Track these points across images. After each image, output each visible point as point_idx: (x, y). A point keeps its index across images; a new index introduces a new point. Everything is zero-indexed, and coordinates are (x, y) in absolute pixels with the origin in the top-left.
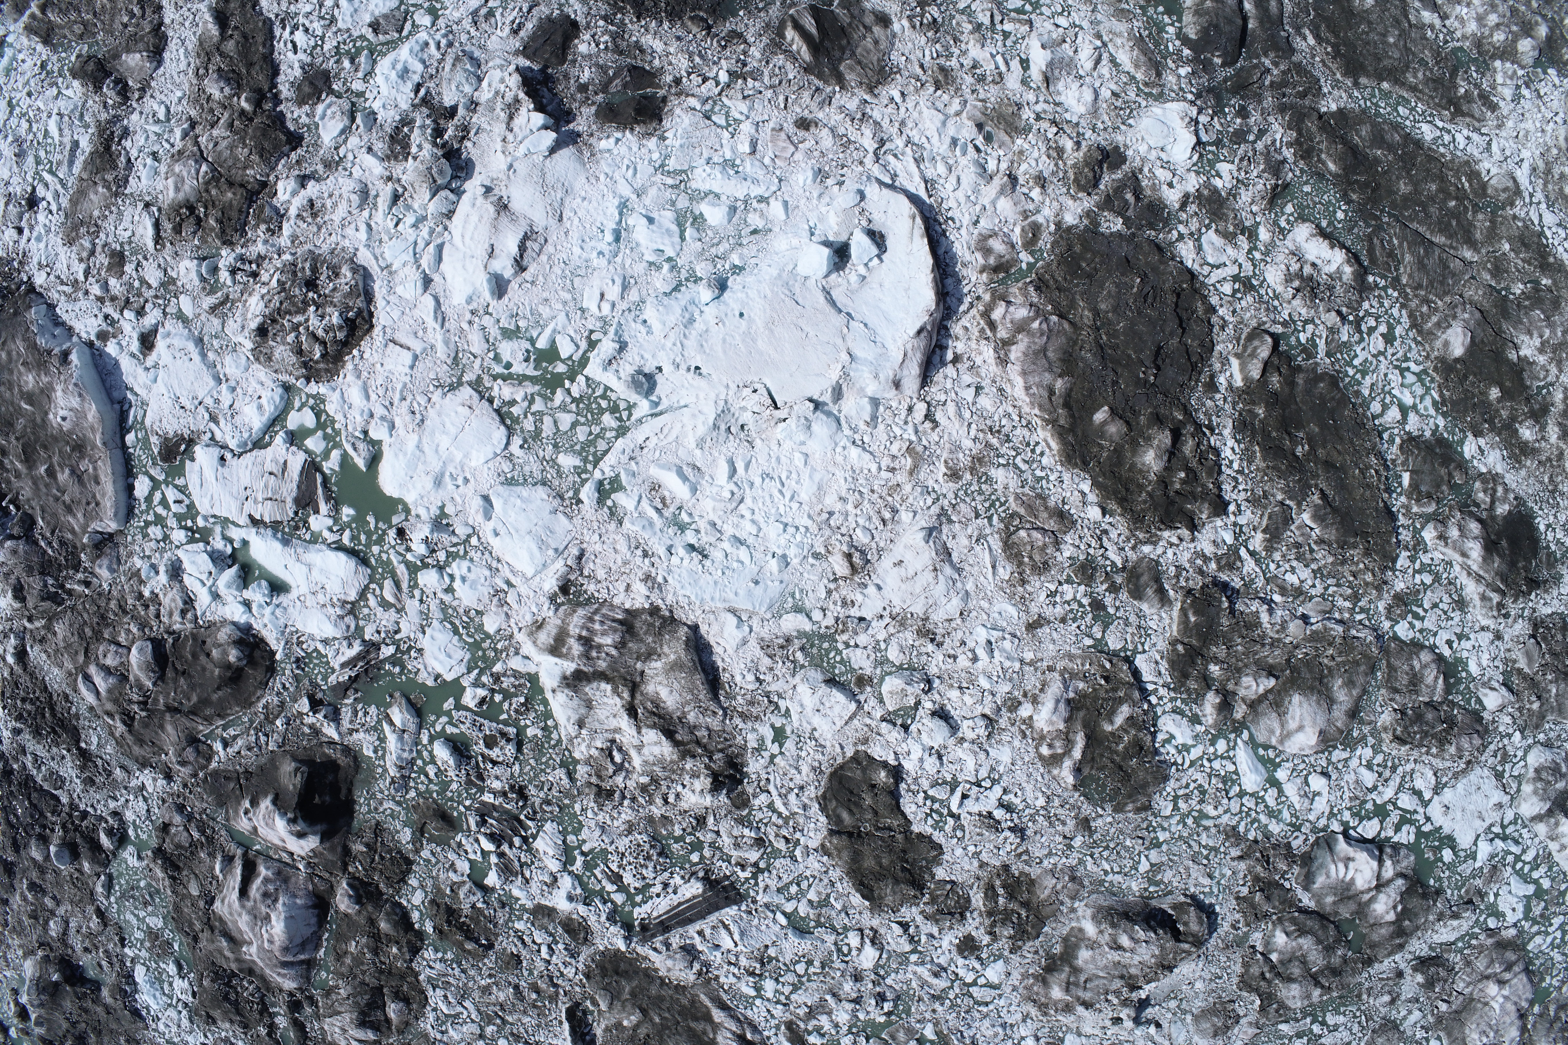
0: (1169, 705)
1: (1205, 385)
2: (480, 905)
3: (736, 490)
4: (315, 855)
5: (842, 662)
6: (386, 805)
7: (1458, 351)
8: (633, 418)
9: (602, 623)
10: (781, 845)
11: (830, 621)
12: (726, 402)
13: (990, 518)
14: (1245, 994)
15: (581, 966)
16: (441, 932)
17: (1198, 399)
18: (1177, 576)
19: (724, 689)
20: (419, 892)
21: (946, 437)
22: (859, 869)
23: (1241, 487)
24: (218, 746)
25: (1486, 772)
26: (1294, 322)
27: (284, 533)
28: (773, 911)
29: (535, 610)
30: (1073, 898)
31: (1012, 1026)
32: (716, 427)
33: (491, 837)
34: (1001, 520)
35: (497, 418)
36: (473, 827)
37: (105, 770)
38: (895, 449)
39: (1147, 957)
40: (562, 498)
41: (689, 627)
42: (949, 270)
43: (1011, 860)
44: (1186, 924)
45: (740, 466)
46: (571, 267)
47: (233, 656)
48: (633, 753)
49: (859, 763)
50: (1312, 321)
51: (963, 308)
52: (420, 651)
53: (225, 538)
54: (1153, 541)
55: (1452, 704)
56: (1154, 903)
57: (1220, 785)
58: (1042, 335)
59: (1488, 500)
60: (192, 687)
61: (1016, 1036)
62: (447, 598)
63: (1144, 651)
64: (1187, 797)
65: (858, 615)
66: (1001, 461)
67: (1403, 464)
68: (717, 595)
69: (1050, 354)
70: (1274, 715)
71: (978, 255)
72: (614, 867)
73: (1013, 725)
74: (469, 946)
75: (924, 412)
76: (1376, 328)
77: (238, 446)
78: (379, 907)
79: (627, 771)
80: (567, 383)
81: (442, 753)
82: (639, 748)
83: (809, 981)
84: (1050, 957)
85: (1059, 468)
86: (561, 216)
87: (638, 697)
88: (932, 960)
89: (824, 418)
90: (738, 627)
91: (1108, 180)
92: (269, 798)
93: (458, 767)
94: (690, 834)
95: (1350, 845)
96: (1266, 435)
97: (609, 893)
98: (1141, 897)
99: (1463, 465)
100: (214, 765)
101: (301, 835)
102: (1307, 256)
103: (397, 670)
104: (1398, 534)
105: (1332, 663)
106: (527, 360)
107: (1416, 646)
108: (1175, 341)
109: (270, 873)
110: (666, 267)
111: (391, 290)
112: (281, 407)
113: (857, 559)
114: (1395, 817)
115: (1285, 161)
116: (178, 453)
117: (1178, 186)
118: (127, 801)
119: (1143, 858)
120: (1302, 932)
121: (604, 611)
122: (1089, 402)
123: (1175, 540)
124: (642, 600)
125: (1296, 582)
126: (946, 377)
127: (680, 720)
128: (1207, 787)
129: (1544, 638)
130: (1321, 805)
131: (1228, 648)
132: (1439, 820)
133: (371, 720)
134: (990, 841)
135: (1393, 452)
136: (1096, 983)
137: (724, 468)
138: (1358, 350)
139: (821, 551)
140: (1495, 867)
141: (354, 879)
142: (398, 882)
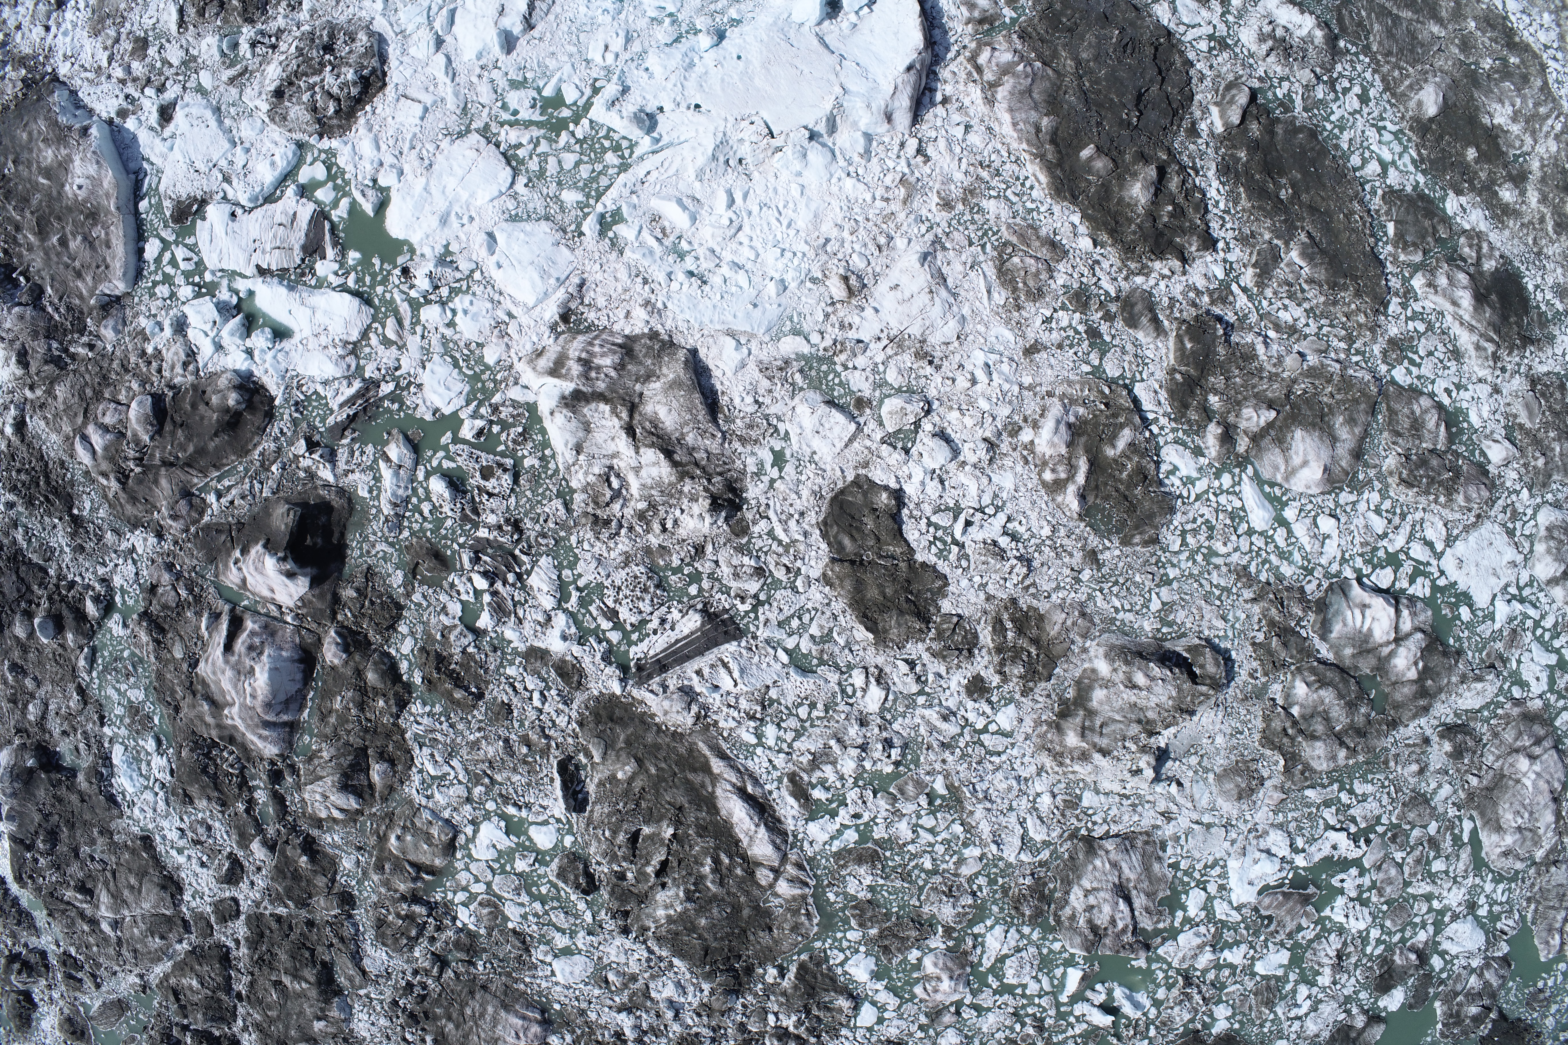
0: (1171, 435)
1: (1187, 130)
2: (471, 650)
3: (734, 217)
4: (304, 605)
5: (841, 385)
6: (379, 547)
7: (1432, 110)
8: (635, 156)
9: (602, 346)
11: (828, 342)
12: (724, 134)
13: (983, 246)
14: (1268, 752)
15: (574, 714)
16: (429, 681)
17: (1182, 143)
18: (1171, 307)
19: (723, 412)
20: (409, 639)
21: (938, 170)
22: (862, 600)
23: (1228, 226)
24: (211, 498)
25: (1497, 528)
26: (1270, 78)
27: (289, 280)
28: (774, 647)
29: (535, 339)
31: (1026, 780)
32: (714, 158)
33: (485, 574)
34: (995, 248)
35: (503, 160)
36: (467, 565)
37: (96, 535)
38: (888, 180)
39: (1164, 699)
40: (565, 232)
41: (688, 350)
42: (935, 22)
43: (1018, 593)
44: (1202, 667)
45: (738, 196)
46: (578, 24)
47: (232, 399)
48: (631, 478)
49: (860, 487)
50: (1288, 79)
51: (950, 55)
52: (420, 386)
53: (231, 289)
54: (1145, 271)
55: (1457, 455)
56: (1168, 645)
57: (1228, 521)
58: (1027, 76)
59: (1474, 254)
60: (189, 438)
61: (1032, 792)
62: (448, 332)
63: (1143, 380)
64: (1195, 533)
65: (856, 337)
66: (992, 193)
67: (1387, 213)
68: (716, 318)
69: (1035, 95)
70: (1277, 451)
71: (964, 9)
72: (610, 604)
73: (1014, 450)
74: (458, 695)
75: (916, 146)
76: (1350, 89)
77: (250, 200)
78: (367, 656)
79: (625, 498)
80: (572, 126)
81: (438, 486)
82: (637, 470)
83: (812, 726)
84: (1063, 702)
85: (1049, 200)
87: (637, 417)
88: (940, 704)
89: (819, 147)
90: (736, 350)
92: (261, 543)
93: (454, 500)
94: (688, 565)
95: (1364, 590)
96: (1250, 177)
97: (604, 631)
98: (1154, 638)
99: (1446, 221)
100: (206, 518)
101: (290, 575)
102: (1279, 21)
103: (396, 406)
104: (1387, 280)
105: (1330, 401)
106: (533, 106)
107: (1414, 392)
108: (1155, 88)
109: (256, 627)
110: (667, 20)
111: (404, 52)
112: (293, 163)
113: (853, 281)
114: (1407, 568)
116: (190, 214)
118: (116, 565)
119: (1154, 596)
120: (1323, 683)
121: (604, 336)
122: (1075, 142)
123: (1166, 272)
124: (641, 324)
125: (1290, 320)
126: (936, 116)
127: (678, 440)
128: (1214, 522)
129: (1543, 395)
130: (1332, 549)
131: (1226, 379)
132: (1453, 574)
133: (367, 460)
134: (996, 572)
135: (1376, 203)
136: (1113, 727)
137: (723, 198)
138: (1335, 108)
139: (820, 275)
140: (1514, 631)
141: (343, 627)
142: (387, 629)
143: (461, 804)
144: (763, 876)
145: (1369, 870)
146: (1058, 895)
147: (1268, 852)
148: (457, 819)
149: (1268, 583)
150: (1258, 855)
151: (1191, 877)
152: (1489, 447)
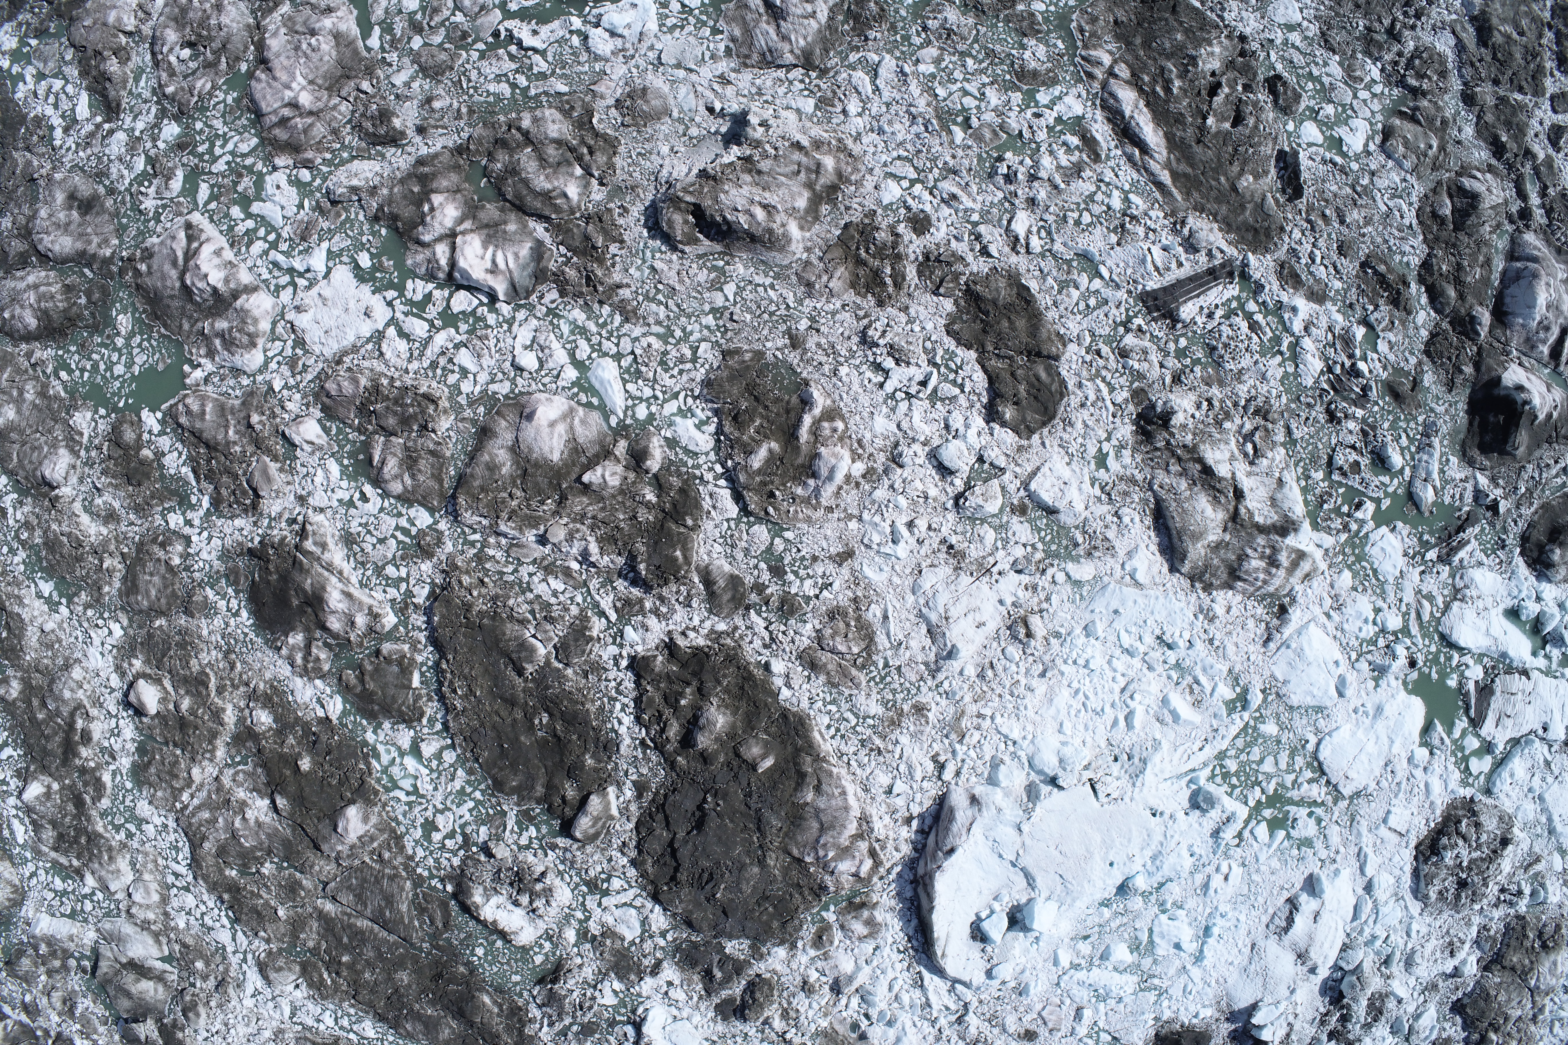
0: (701, 461)
1: (648, 790)
2: (1371, 308)
3: (1129, 701)
4: (1503, 364)
5: (1039, 530)
6: (1443, 409)
7: (353, 812)
8: (1211, 768)
9: (1256, 579)
10: (1105, 350)
11: (1050, 572)
12: (1134, 785)
13: (886, 665)
14: (610, 132)
15: (1287, 239)
16: (1405, 284)
17: (656, 775)
18: (689, 597)
19: (1150, 509)
20: (1420, 324)
21: (926, 746)
22: (1030, 319)
23: (613, 684)
25: (317, 349)
26: (541, 847)
27: (1505, 663)
28: (1112, 281)
29: (1309, 591)
30: (808, 263)
31: (872, 131)
32: (1144, 761)
33: (1358, 374)
34: (875, 663)
35: (1325, 767)
36: (1373, 385)
38: (977, 736)
39: (734, 192)
40: (1278, 694)
41: (1179, 571)
42: (908, 905)
43: (876, 312)
44: (686, 222)
45: (1122, 723)
46: (1249, 903)
47: (1556, 555)
48: (1236, 452)
49: (1027, 427)
50: (520, 848)
51: (899, 868)
52: (1406, 555)
53: (1550, 659)
54: (715, 636)
55: (360, 430)
56: (719, 248)
57: (644, 369)
58: (825, 845)
59: (314, 651)
61: (866, 118)
62: (1380, 603)
63: (728, 520)
64: (681, 360)
65: (1022, 576)
66: (870, 721)
67: (419, 697)
68: (1152, 601)
69: (815, 825)
70: (581, 440)
71: (878, 919)
73: (871, 455)
74: (1382, 268)
75: (945, 773)
76: (445, 838)
77: (1532, 741)
78: (1455, 312)
79: (1240, 433)
81: (1397, 460)
82: (1232, 458)
83: (1078, 204)
84: (833, 202)
85: (812, 713)
86: (1252, 948)
87: (1231, 508)
88: (957, 213)
89: (1046, 770)
90: (1135, 570)
91: (737, 989)
92: (1538, 422)
93: (1384, 445)
95: (490, 288)
96: (583, 737)
98: (733, 257)
99: (344, 689)
101: (1519, 387)
102: (524, 913)
103: (1426, 537)
104: (428, 622)
105: (511, 491)
106: (1295, 820)
107: (407, 499)
108: (681, 834)
109: (1540, 347)
110: (1169, 906)
111: (1399, 880)
112: (1495, 776)
113: (1022, 631)
114: (432, 312)
115: (539, 1007)
117: (661, 983)
119: (731, 298)
120: (547, 196)
121: (1252, 589)
122: (776, 776)
123: (692, 634)
124: (1218, 599)
125: (551, 580)
126: (921, 804)
127: (1195, 484)
128: (659, 369)
129: (244, 493)
130: (524, 335)
131: (635, 517)
132: (377, 303)
133: (1449, 490)
134: (898, 334)
135: (431, 708)
136: (788, 170)
137: (1137, 721)
138: (467, 816)
139: (1053, 641)
140: (303, 239)
141: (1472, 340)
142: (1438, 334)
143: (1378, 171)
144: (1123, 71)
145: (495, 6)
146: (840, 18)
147: (613, 34)
148: (1382, 158)
149: (601, 303)
150: (626, 33)
151: (698, 19)
152: (318, 437)
